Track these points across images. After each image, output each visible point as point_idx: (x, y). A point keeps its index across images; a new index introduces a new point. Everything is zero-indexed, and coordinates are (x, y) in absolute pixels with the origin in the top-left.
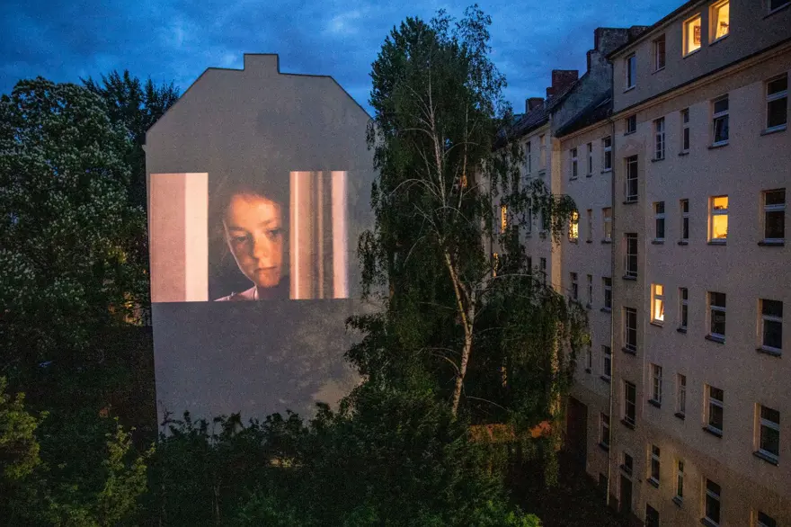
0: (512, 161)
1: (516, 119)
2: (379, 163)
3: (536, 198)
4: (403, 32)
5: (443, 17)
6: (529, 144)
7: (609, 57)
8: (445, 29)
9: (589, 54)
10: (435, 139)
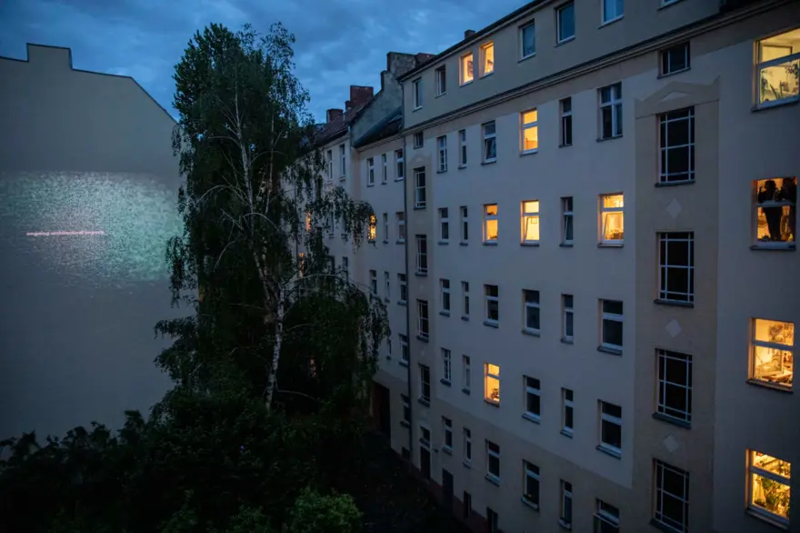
0: (315, 169)
1: (319, 127)
2: (185, 169)
3: (337, 204)
4: (208, 38)
5: (248, 31)
6: (330, 152)
7: (401, 79)
8: (251, 43)
9: (382, 74)
10: (243, 148)
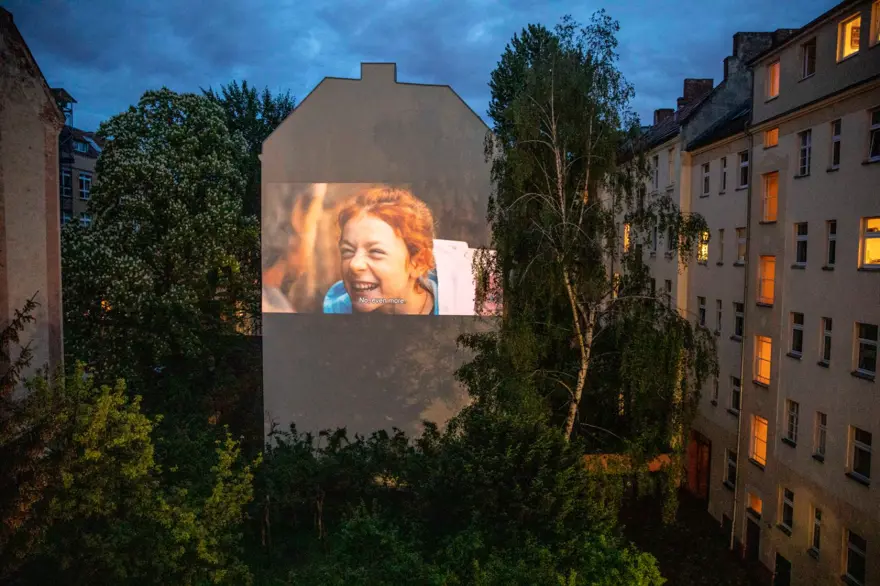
0: (637, 176)
1: (644, 131)
2: (496, 177)
3: (662, 216)
4: (525, 41)
5: (569, 23)
6: (656, 158)
7: (750, 64)
8: (571, 36)
9: (726, 61)
10: (557, 151)
